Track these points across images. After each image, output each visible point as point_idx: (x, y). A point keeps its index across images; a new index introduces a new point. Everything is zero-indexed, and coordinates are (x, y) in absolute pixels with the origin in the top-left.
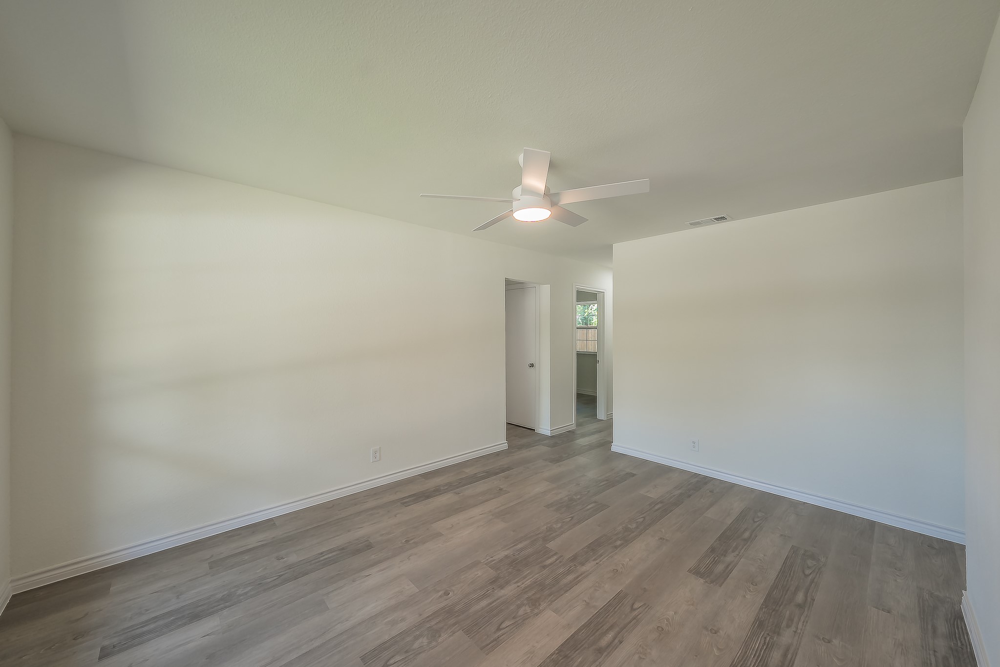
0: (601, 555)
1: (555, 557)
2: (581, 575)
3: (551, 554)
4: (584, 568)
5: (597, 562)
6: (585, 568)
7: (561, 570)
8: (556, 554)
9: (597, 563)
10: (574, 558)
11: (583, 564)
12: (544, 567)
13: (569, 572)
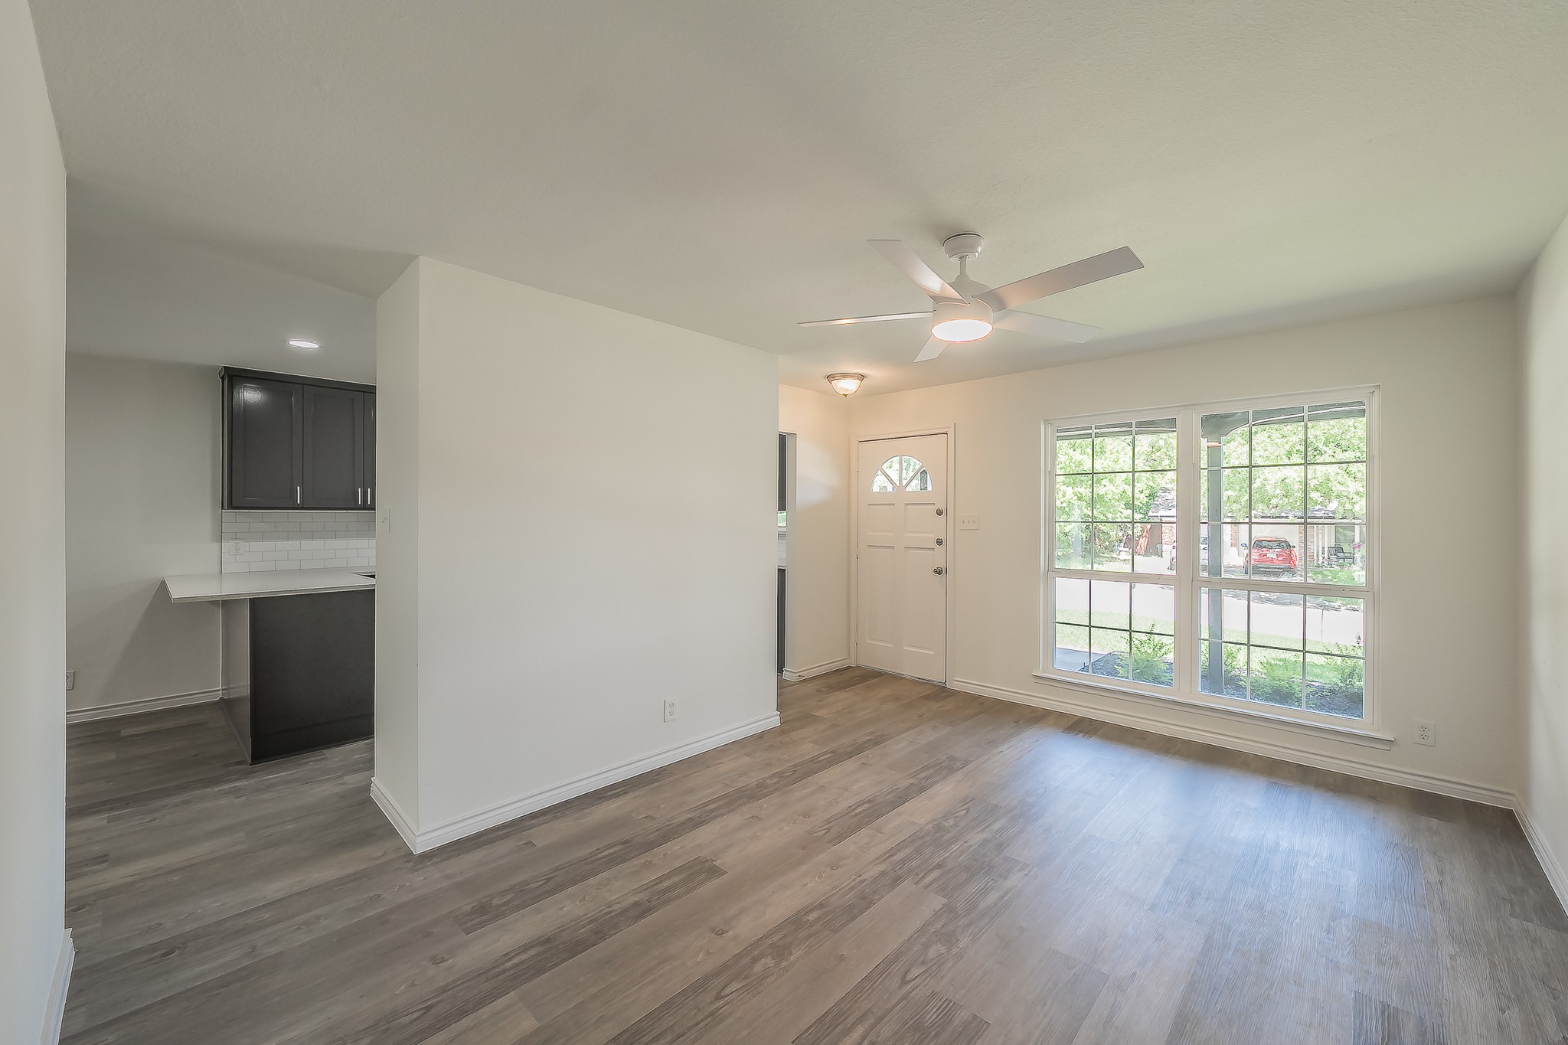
0: (852, 889)
1: (927, 880)
2: (885, 860)
3: (935, 885)
4: (882, 867)
5: (860, 879)
6: (879, 869)
7: (914, 864)
8: (926, 887)
9: (860, 876)
10: (896, 881)
11: (883, 873)
12: (939, 866)
13: (903, 862)
